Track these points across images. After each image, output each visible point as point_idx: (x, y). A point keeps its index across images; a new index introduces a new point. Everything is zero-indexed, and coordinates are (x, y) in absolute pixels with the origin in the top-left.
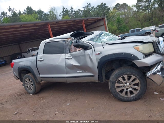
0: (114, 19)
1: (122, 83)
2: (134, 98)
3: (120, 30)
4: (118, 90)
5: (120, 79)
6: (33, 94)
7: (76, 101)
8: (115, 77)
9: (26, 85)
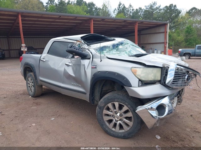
0: (184, 27)
1: (112, 112)
2: (123, 135)
3: (188, 43)
4: (106, 118)
5: (110, 105)
6: (32, 97)
7: (64, 117)
8: (103, 102)
9: (28, 85)
